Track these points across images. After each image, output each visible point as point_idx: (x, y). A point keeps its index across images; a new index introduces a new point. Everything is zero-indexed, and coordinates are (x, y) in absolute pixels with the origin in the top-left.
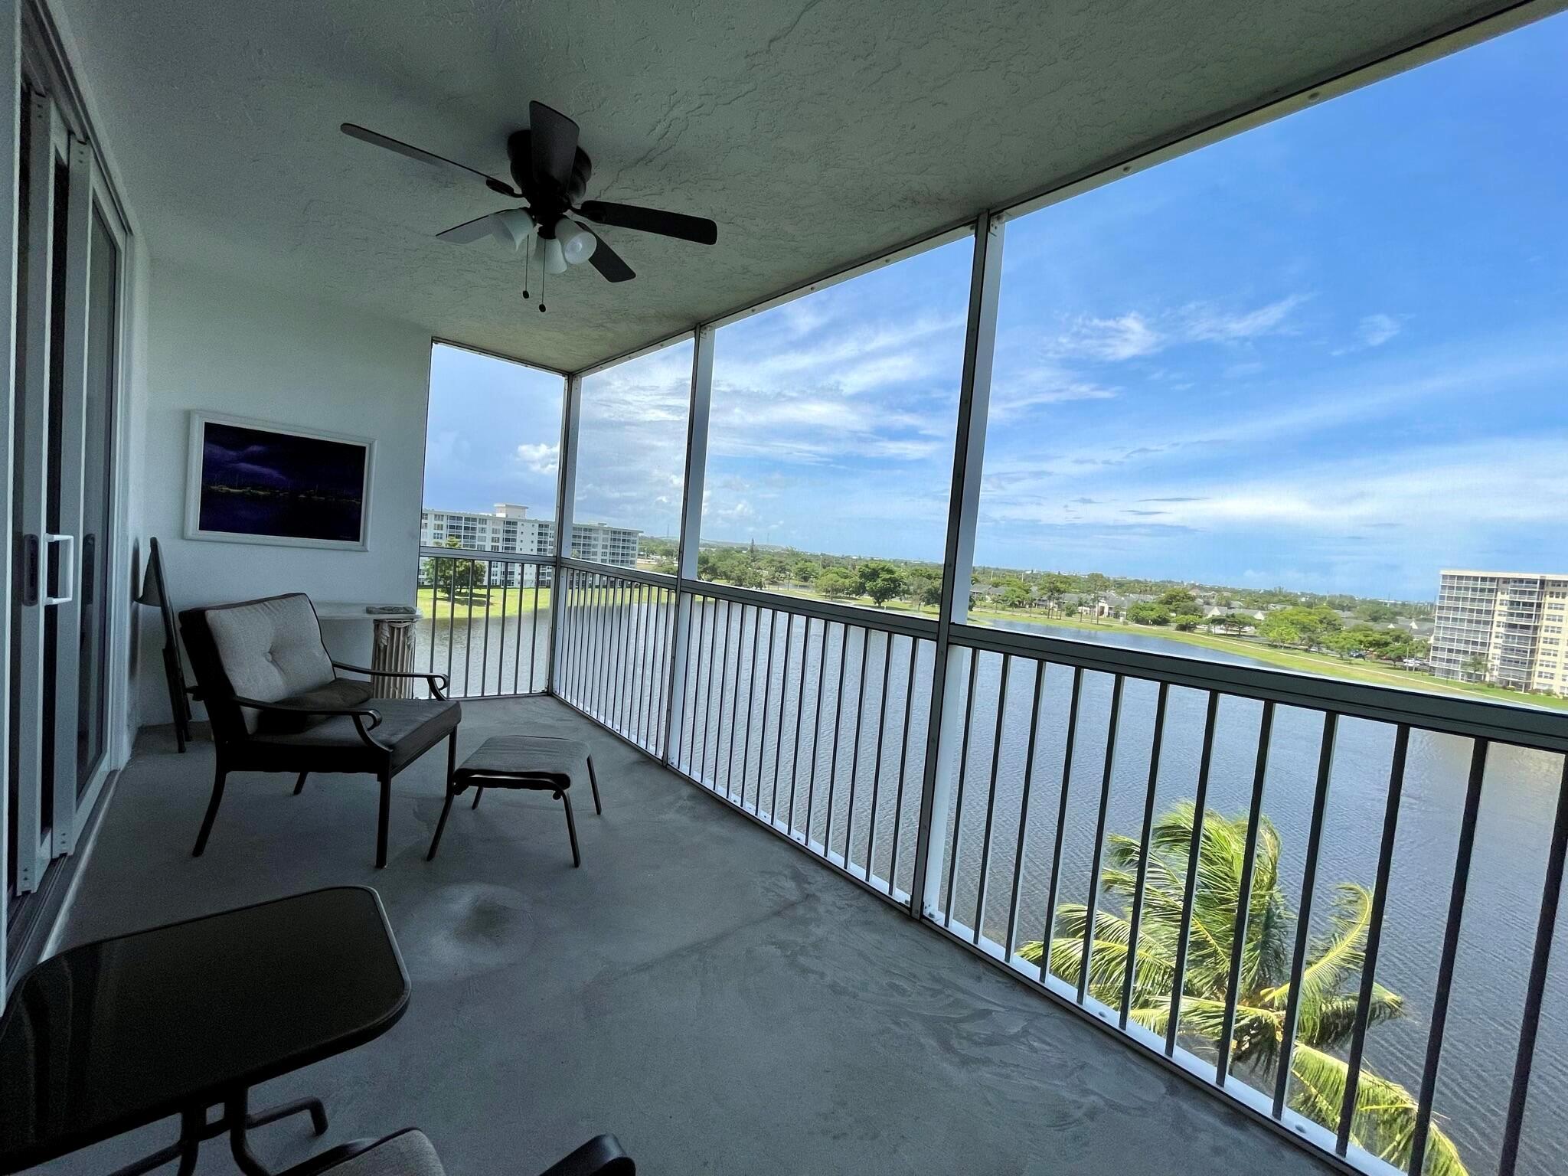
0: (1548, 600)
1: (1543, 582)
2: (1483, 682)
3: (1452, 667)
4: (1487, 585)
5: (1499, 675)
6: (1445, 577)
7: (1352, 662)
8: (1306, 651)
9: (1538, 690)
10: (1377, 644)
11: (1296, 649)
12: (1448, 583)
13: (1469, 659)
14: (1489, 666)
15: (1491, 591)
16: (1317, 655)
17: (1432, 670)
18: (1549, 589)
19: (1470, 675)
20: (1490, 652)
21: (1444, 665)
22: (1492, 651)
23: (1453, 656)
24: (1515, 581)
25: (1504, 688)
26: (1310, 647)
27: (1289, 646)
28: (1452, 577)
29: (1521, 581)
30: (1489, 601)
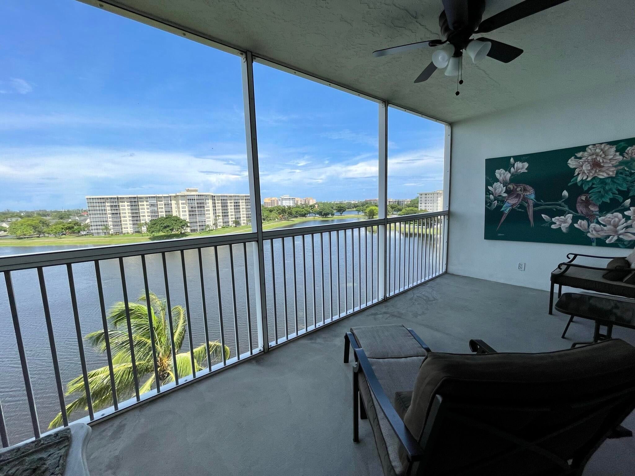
0: (120, 204)
1: (118, 198)
2: (109, 234)
3: (99, 231)
4: (102, 201)
5: (114, 231)
6: (87, 199)
7: (62, 237)
8: (38, 237)
9: (125, 233)
10: (69, 228)
11: (32, 237)
12: (89, 201)
13: (103, 227)
14: (110, 228)
15: (104, 202)
16: (44, 238)
17: (92, 234)
18: (120, 200)
19: (105, 233)
20: (109, 224)
21: (96, 231)
22: (109, 223)
23: (98, 227)
24: (110, 198)
25: (116, 235)
26: (40, 235)
27: (29, 236)
28: (90, 199)
29: (112, 198)
30: (104, 206)
